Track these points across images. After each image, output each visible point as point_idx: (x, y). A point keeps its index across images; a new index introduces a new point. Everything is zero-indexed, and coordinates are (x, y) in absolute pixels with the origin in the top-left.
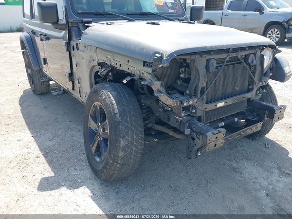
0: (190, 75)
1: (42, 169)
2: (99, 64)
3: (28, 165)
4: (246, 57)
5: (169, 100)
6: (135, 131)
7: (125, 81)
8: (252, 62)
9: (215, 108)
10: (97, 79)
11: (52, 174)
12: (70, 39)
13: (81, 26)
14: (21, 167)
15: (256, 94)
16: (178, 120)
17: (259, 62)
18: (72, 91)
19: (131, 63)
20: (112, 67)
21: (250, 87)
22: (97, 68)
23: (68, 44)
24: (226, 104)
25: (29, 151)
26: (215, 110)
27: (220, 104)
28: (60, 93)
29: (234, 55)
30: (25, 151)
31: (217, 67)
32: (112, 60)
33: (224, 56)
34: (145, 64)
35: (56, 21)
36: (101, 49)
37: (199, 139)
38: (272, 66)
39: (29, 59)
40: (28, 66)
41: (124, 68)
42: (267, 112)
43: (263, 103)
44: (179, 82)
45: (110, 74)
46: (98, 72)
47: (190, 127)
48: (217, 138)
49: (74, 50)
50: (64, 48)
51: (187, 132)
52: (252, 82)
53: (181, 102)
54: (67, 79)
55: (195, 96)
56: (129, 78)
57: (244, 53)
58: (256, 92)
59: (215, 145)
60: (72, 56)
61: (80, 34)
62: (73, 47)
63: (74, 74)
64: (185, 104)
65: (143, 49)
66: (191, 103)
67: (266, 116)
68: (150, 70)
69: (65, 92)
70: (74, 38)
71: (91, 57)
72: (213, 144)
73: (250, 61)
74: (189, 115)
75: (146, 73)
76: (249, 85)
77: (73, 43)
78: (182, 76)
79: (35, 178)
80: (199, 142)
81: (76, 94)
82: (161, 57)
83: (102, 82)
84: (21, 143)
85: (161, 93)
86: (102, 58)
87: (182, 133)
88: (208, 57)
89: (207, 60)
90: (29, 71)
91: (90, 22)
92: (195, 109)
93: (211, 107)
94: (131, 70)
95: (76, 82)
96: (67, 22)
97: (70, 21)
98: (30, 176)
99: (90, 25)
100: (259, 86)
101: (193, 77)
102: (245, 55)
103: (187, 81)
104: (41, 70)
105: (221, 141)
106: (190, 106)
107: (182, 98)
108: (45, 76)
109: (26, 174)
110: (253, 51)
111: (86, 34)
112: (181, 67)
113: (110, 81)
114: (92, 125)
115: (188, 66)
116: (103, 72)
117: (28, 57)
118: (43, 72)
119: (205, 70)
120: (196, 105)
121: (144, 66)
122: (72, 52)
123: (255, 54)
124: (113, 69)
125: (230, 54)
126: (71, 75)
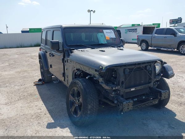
0: (117, 75)
1: (47, 120)
2: (77, 69)
3: (41, 118)
4: (146, 67)
5: (106, 86)
6: (95, 101)
7: (87, 78)
8: (149, 69)
9: (130, 91)
10: (76, 76)
11: (53, 121)
12: (64, 57)
13: (69, 51)
14: (38, 119)
15: (154, 85)
16: (111, 96)
17: (153, 69)
18: (64, 82)
19: (90, 70)
20: (82, 71)
21: (150, 81)
22: (76, 71)
23: (63, 60)
24: (136, 89)
25: (41, 111)
26: (130, 92)
27: (133, 89)
28: (57, 82)
29: (138, 66)
30: (39, 111)
31: (129, 72)
32: (82, 68)
33: (133, 67)
34: (96, 70)
35: (58, 49)
36: (78, 63)
37: (121, 105)
38: (162, 71)
39: (42, 64)
40: (42, 68)
41: (87, 72)
42: (159, 94)
43: (157, 89)
44: (112, 78)
45: (82, 74)
46: (76, 73)
47: (117, 100)
48: (128, 105)
49: (66, 62)
50: (61, 61)
51: (116, 102)
52: (150, 79)
53: (112, 88)
54: (62, 76)
55: (119, 85)
56: (89, 76)
57: (144, 65)
58: (154, 83)
59: (128, 109)
60: (65, 65)
61: (69, 55)
62: (66, 61)
63: (65, 73)
64: (114, 89)
65: (95, 64)
66: (117, 88)
67: (159, 96)
68: (98, 73)
69: (60, 82)
70: (66, 57)
71: (73, 66)
72: (127, 108)
73: (148, 68)
74: (117, 94)
75: (96, 74)
76: (149, 80)
77: (66, 59)
78: (113, 75)
79: (44, 124)
80: (121, 107)
81: (66, 83)
82: (102, 68)
83: (78, 78)
84: (37, 107)
85: (103, 83)
86: (78, 67)
87: (113, 102)
88: (124, 68)
89: (124, 69)
90: (42, 70)
91: (74, 50)
92: (119, 91)
93: (128, 90)
94: (90, 73)
95: (66, 77)
96: (63, 49)
97: (65, 49)
98: (42, 123)
99: (74, 51)
100: (154, 81)
101: (118, 76)
102: (145, 66)
103: (115, 78)
104: (48, 70)
105: (131, 107)
106: (117, 89)
107: (112, 86)
108: (50, 73)
109: (39, 122)
110: (149, 64)
111: (72, 55)
112: (113, 72)
113: (82, 77)
114: (71, 98)
115: (115, 71)
116: (78, 73)
117: (42, 63)
118: (49, 71)
119: (123, 73)
120: (120, 89)
121: (95, 71)
122: (65, 63)
123: (150, 65)
124: (83, 72)
125: (136, 66)
126: (64, 74)
